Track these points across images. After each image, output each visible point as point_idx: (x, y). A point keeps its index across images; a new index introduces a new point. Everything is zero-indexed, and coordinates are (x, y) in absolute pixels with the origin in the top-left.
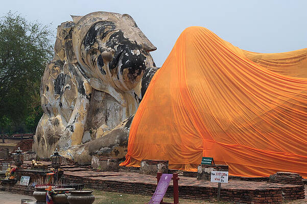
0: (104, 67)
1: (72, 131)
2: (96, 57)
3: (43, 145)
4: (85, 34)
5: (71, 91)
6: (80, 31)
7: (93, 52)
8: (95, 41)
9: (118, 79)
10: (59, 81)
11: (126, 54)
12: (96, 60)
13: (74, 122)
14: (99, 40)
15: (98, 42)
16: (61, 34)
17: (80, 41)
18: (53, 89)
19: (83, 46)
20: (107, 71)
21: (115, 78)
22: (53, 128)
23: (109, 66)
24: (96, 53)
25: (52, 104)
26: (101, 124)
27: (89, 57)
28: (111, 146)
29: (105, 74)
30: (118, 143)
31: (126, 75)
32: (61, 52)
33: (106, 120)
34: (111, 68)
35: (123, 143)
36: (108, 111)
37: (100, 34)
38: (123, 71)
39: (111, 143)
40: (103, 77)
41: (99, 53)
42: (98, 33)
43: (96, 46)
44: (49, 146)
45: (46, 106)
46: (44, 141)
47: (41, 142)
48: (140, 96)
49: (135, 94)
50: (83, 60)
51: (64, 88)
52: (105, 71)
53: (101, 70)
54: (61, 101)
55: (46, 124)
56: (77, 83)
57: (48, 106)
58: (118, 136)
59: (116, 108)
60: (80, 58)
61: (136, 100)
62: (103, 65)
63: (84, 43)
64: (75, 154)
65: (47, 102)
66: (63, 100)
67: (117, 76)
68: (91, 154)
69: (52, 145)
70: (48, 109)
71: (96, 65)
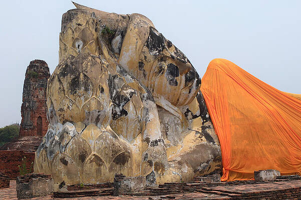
0: (178, 79)
2: (165, 66)
3: (100, 165)
4: (147, 36)
6: (137, 30)
7: (163, 59)
8: (163, 47)
9: (190, 92)
12: (166, 68)
14: (167, 47)
15: (167, 50)
16: (90, 23)
17: (140, 42)
18: (108, 92)
19: (145, 49)
20: (181, 82)
23: (186, 78)
24: (165, 61)
25: (106, 111)
27: (157, 64)
28: (207, 162)
29: (177, 85)
32: (94, 46)
33: (166, 135)
34: (187, 80)
35: (217, 157)
36: (166, 125)
38: (198, 86)
39: (206, 158)
41: (169, 62)
43: (167, 53)
44: (118, 166)
45: (99, 112)
46: (101, 160)
47: (91, 161)
48: (198, 113)
49: (188, 109)
50: (141, 65)
51: (117, 92)
52: (178, 82)
53: (171, 80)
54: (126, 109)
55: (100, 137)
56: (144, 90)
57: (102, 113)
58: (209, 152)
59: (176, 122)
60: (138, 61)
61: (186, 116)
62: (177, 76)
63: (148, 46)
64: (182, 172)
65: (103, 108)
66: (130, 108)
67: (190, 90)
68: (195, 172)
69: (124, 165)
70: (100, 117)
71: (163, 73)
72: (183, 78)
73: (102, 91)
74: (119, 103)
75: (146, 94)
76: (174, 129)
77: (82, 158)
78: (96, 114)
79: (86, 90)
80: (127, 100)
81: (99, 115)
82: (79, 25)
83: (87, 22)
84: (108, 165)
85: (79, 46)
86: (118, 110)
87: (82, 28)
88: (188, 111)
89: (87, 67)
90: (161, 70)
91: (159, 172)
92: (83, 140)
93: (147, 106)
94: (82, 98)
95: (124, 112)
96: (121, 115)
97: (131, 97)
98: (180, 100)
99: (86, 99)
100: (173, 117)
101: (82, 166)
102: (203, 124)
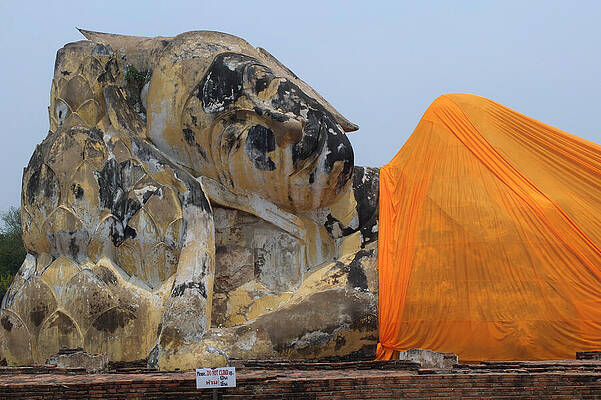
0: (274, 155)
1: (204, 295)
2: (242, 130)
3: (66, 332)
4: (200, 76)
5: (166, 202)
6: (178, 66)
7: (238, 117)
8: (240, 94)
9: (312, 181)
10: (110, 176)
11: (331, 131)
12: (245, 135)
13: (203, 274)
14: (249, 92)
15: (248, 98)
16: (87, 66)
17: (182, 91)
18: (96, 196)
19: (195, 102)
20: (282, 162)
21: (300, 180)
22: (106, 290)
23: (294, 151)
25: (91, 231)
26: (242, 281)
27: (220, 129)
28: (329, 329)
29: (274, 168)
30: (346, 322)
31: (336, 176)
32: (92, 110)
33: (257, 271)
34: (297, 156)
35: (364, 320)
36: (259, 252)
37: (249, 79)
38: (332, 166)
39: (326, 320)
40: (259, 175)
41: (253, 122)
42: (245, 77)
43: (246, 105)
44: (101, 334)
45: (71, 234)
46: (70, 322)
47: (52, 325)
48: (354, 223)
49: (329, 216)
50: (188, 134)
51: (125, 194)
52: (276, 162)
53: (259, 159)
54: (132, 225)
55: (74, 281)
56: (183, 185)
57: (79, 236)
58: (342, 307)
59: (285, 245)
60: (179, 128)
61: (330, 230)
62: (271, 149)
63: (200, 96)
64: (235, 348)
65: (80, 225)
66: (142, 222)
67: (312, 175)
68: (279, 349)
69: (113, 332)
70: (77, 243)
71: (238, 147)
72: (288, 152)
73: (80, 193)
74: (123, 213)
75: (187, 193)
76: (280, 260)
77: (37, 317)
78: (67, 238)
79: (48, 194)
80: (136, 208)
81: (73, 240)
82: (66, 73)
83: (81, 67)
84: (82, 332)
85: (61, 113)
86: (119, 228)
87: (68, 78)
88: (331, 219)
89: (55, 153)
90: (233, 141)
91: (168, 347)
92: (43, 286)
93: (187, 217)
94: (43, 210)
95: (130, 232)
96: (125, 237)
97: (144, 202)
98: (295, 198)
99: (48, 211)
100: (277, 235)
101: (37, 334)
102: (363, 247)
